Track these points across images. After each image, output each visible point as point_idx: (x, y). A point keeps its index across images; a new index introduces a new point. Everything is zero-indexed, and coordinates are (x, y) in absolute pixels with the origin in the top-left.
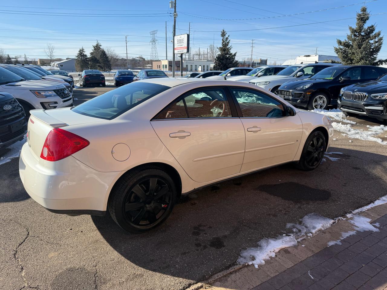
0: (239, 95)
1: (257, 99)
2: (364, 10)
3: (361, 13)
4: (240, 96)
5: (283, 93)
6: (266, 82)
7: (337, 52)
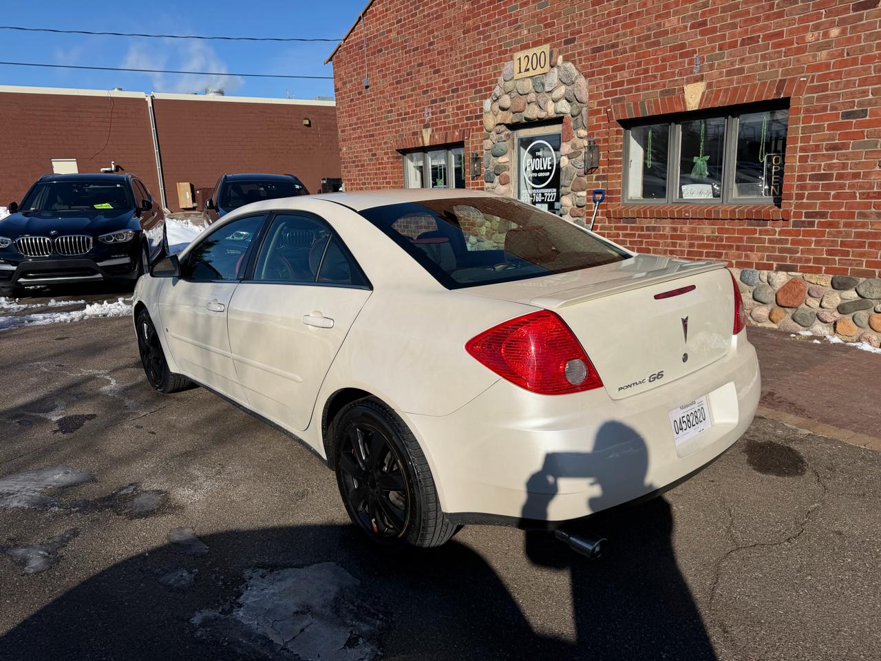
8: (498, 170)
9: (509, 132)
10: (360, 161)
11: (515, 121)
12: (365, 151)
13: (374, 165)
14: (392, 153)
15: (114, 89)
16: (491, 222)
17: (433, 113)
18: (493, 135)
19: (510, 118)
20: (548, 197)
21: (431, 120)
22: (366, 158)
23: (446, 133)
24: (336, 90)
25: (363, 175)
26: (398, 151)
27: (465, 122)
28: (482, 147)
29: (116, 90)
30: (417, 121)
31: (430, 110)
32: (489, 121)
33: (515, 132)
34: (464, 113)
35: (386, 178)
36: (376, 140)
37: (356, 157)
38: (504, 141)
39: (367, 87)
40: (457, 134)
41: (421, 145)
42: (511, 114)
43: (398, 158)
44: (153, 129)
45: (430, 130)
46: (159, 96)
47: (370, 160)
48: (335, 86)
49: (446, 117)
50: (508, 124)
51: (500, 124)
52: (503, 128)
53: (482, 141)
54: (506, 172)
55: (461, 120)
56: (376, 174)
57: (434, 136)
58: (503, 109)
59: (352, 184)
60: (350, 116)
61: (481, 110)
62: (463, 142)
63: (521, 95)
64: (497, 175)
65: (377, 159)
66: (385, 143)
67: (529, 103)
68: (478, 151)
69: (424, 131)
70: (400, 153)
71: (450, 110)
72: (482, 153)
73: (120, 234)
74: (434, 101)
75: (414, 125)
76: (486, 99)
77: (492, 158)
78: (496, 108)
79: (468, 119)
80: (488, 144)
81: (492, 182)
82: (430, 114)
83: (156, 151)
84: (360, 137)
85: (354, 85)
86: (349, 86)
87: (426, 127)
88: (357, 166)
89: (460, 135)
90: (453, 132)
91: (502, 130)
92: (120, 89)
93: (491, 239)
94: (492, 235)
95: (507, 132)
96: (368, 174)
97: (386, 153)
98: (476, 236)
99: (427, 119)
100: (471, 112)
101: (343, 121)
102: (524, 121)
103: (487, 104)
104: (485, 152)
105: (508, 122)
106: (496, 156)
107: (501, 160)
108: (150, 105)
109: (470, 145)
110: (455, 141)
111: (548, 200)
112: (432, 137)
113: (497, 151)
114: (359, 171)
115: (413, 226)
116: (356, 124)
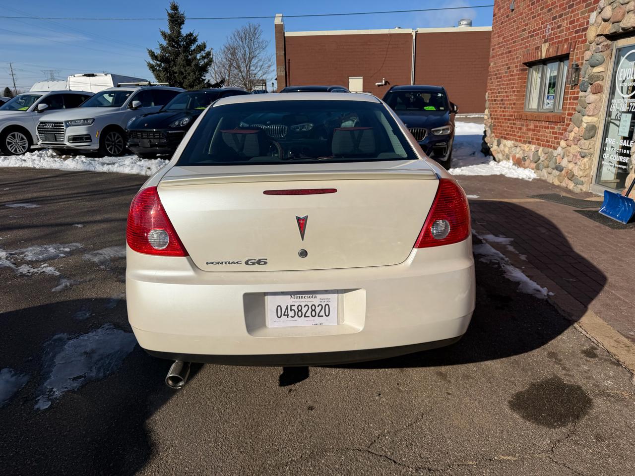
0: (10, 149)
1: (59, 152)
2: (175, 8)
3: (171, 11)
4: (13, 151)
5: (140, 136)
6: (87, 119)
7: (153, 70)
8: (593, 79)
9: (609, 42)
10: (500, 74)
11: (612, 32)
12: (503, 65)
13: (508, 76)
14: (520, 66)
15: (395, 28)
16: (579, 128)
17: (552, 29)
18: (593, 47)
19: (609, 29)
20: (632, 106)
21: (550, 35)
22: (503, 70)
23: (558, 46)
24: (494, 15)
25: (500, 85)
26: (525, 64)
27: (574, 35)
28: (583, 57)
29: (397, 28)
30: (540, 37)
31: (551, 26)
32: (591, 33)
33: (615, 42)
34: (574, 27)
35: (513, 88)
36: (511, 55)
37: (498, 70)
38: (602, 51)
39: (513, 10)
40: (566, 46)
41: (540, 58)
42: (611, 25)
43: (525, 70)
44: (413, 55)
45: (547, 44)
46: (421, 31)
47: (506, 72)
48: (494, 12)
49: (561, 32)
50: (606, 35)
51: (599, 35)
52: (603, 38)
53: (583, 53)
54: (598, 82)
55: (571, 33)
56: (507, 84)
57: (549, 50)
58: (605, 20)
59: (492, 93)
60: (499, 36)
61: (588, 22)
62: (569, 53)
63: (622, 5)
64: (591, 84)
65: (510, 72)
66: (517, 58)
67: (628, 12)
68: (579, 63)
69: (543, 45)
70: (527, 66)
71: (565, 24)
72: (582, 63)
73: (304, 126)
74: (554, 18)
75: (537, 41)
76: (593, 12)
77: (590, 68)
78: (600, 20)
79: (577, 32)
80: (588, 55)
81: (586, 91)
82: (550, 30)
83: (413, 70)
84: (502, 54)
85: (505, 10)
86: (502, 10)
87: (545, 42)
88: (497, 78)
89: (567, 47)
90: (563, 45)
91: (600, 41)
92: (400, 28)
93: (576, 144)
94: (578, 141)
95: (605, 43)
96: (503, 84)
97: (516, 67)
98: (566, 140)
99: (547, 34)
100: (580, 26)
101: (495, 40)
102: (621, 31)
103: (594, 15)
104: (584, 62)
105: (606, 32)
106: (593, 67)
107: (596, 70)
108: (414, 37)
109: (573, 57)
110: (563, 53)
111: (632, 110)
112: (548, 50)
113: (594, 61)
114: (498, 82)
115: (525, 128)
116: (502, 43)
